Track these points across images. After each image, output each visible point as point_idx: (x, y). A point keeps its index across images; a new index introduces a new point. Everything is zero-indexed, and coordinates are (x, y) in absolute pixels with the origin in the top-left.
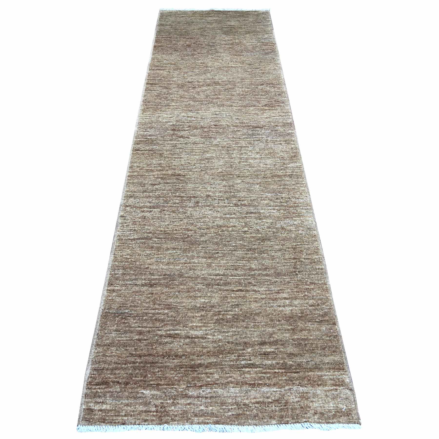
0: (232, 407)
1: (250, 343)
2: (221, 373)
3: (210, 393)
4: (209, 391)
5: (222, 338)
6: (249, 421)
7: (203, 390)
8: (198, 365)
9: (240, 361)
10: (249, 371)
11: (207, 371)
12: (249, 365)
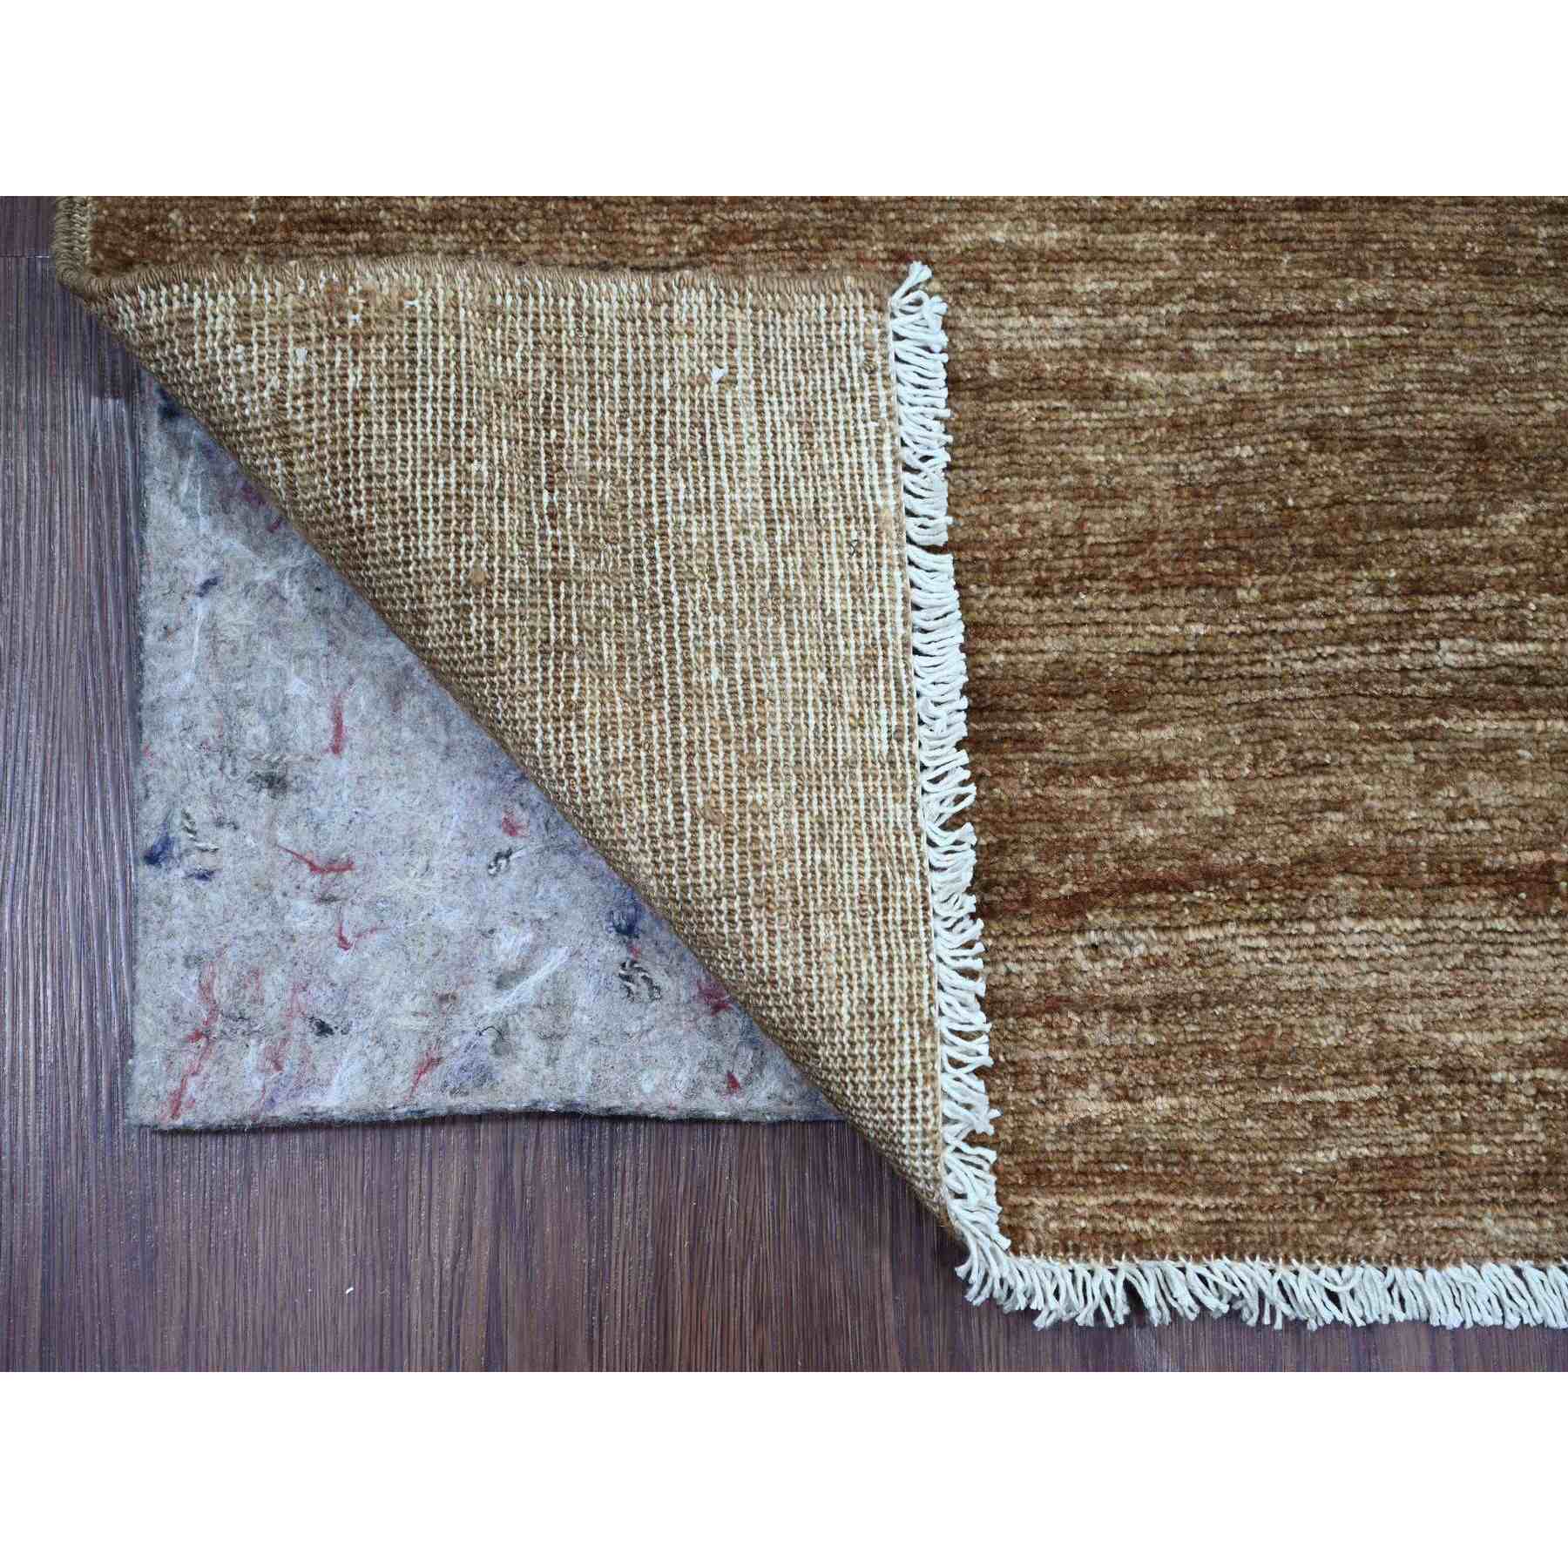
0: (1350, 1095)
1: (1515, 442)
2: (1254, 766)
3: (1154, 964)
4: (1143, 943)
5: (1265, 390)
6: (1488, 1222)
7: (1093, 937)
8: (1044, 680)
9: (1424, 638)
10: (1496, 745)
11: (1128, 738)
12: (1505, 681)
